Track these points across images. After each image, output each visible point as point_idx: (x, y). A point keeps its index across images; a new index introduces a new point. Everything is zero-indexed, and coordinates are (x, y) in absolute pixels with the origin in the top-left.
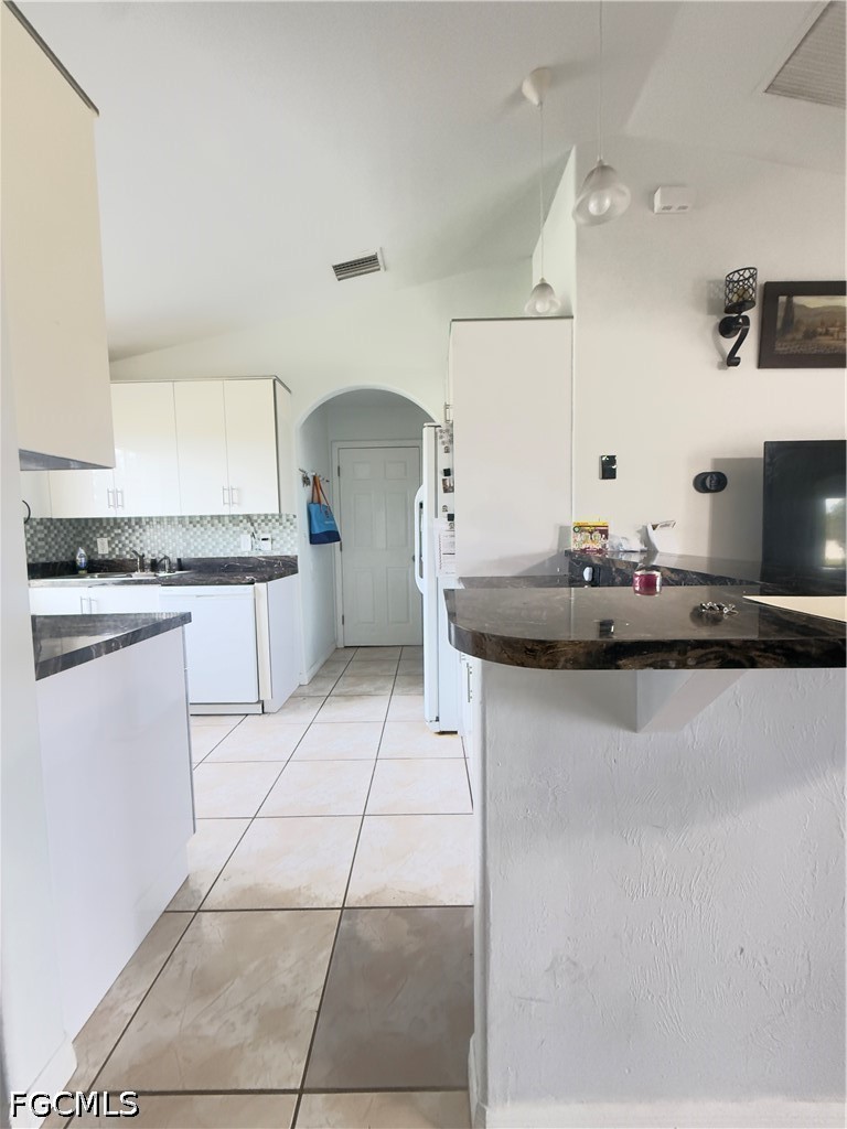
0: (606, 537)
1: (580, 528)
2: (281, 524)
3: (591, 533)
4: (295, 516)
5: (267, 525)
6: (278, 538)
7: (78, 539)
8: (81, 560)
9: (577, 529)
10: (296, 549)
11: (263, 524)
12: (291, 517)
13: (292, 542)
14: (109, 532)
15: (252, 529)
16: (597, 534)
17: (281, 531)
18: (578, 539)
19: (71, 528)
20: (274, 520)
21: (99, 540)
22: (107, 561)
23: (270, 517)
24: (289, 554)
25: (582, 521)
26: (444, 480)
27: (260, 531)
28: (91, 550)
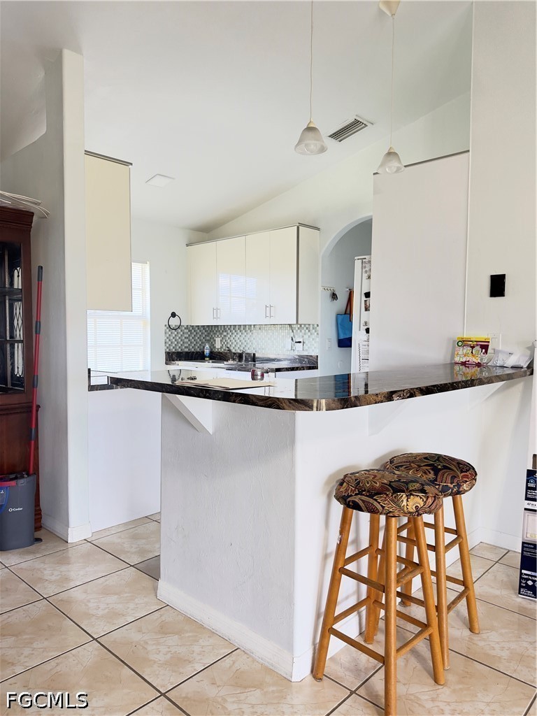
0: (486, 352)
1: (463, 343)
2: (309, 331)
3: (473, 347)
4: (318, 325)
5: (301, 331)
6: (307, 342)
7: (208, 338)
8: (207, 352)
9: (460, 344)
10: (318, 351)
11: (299, 331)
12: (316, 326)
13: (315, 345)
14: (221, 334)
15: (292, 334)
16: (478, 348)
17: (309, 336)
18: (460, 353)
19: (204, 331)
20: (305, 328)
21: (216, 339)
22: (219, 353)
23: (303, 326)
24: (312, 354)
25: (466, 336)
26: (365, 301)
27: (296, 336)
28: (212, 346)
